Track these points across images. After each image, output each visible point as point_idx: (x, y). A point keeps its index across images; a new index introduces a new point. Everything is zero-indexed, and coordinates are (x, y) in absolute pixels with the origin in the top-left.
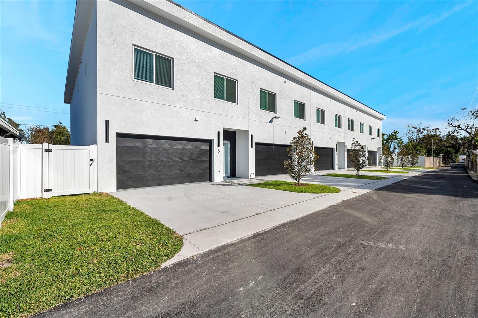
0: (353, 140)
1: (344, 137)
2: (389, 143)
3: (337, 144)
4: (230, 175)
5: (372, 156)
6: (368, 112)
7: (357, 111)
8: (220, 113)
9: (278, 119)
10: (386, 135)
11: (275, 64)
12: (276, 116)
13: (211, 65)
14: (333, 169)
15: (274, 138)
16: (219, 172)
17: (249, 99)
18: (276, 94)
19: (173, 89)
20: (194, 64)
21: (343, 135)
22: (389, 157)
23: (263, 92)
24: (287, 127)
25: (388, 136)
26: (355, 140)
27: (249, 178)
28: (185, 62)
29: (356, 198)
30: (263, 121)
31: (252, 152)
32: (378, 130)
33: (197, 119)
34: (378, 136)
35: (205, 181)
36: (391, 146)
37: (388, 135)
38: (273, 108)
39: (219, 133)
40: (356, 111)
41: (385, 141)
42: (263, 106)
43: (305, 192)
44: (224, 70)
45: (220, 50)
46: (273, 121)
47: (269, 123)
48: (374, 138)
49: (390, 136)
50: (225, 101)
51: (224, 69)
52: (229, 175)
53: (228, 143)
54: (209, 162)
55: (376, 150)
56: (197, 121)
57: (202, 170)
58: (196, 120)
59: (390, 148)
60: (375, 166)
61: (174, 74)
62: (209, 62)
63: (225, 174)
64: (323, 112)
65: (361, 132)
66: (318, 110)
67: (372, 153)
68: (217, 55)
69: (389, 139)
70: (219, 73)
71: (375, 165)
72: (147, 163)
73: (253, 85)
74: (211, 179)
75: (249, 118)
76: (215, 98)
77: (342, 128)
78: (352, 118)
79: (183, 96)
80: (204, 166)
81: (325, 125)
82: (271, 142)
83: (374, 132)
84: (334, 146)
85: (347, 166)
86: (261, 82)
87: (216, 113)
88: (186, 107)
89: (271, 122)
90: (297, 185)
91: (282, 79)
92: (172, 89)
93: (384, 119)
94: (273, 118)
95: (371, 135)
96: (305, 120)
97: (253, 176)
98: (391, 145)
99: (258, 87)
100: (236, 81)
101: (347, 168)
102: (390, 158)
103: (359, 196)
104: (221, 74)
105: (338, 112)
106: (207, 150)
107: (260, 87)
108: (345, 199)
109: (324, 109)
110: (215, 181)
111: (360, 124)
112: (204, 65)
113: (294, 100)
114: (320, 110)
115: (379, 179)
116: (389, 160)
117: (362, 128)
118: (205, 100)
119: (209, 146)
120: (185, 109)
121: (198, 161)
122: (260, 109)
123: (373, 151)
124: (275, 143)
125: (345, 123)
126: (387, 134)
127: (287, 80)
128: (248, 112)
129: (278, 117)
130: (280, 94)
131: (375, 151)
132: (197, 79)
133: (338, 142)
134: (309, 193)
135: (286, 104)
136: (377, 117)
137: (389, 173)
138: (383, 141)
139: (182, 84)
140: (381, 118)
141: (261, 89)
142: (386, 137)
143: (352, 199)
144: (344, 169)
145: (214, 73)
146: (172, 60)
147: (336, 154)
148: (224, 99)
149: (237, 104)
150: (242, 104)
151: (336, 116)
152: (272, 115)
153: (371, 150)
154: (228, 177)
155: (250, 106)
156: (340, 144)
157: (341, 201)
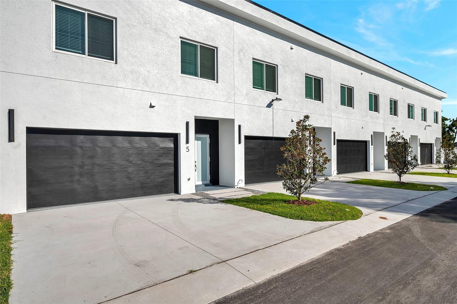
0: (393, 130)
1: (384, 124)
2: (453, 131)
3: (372, 135)
4: (210, 183)
5: (427, 151)
6: (420, 89)
7: (403, 87)
8: (190, 96)
9: (281, 101)
10: (449, 121)
11: (274, 23)
12: (277, 98)
13: (175, 26)
14: (366, 170)
15: (274, 129)
16: (189, 179)
17: (235, 74)
18: (277, 65)
19: (116, 63)
20: (148, 25)
21: (382, 122)
22: (451, 154)
23: (257, 65)
24: (295, 112)
25: (452, 122)
26: (395, 131)
27: (236, 187)
28: (135, 24)
29: (383, 231)
30: (257, 105)
31: (240, 150)
32: (436, 114)
33: (153, 105)
34: (436, 121)
35: (168, 192)
36: (456, 136)
37: (452, 120)
38: (272, 86)
39: (187, 124)
40: (401, 87)
41: (447, 129)
42: (257, 84)
43: (302, 219)
44: (195, 34)
45: (190, 5)
46: (272, 104)
47: (266, 107)
48: (429, 126)
49: (454, 121)
50: (198, 78)
51: (196, 32)
52: (208, 182)
53: (207, 137)
54: (173, 165)
55: (433, 142)
56: (153, 107)
57: (163, 177)
58: (151, 107)
59: (455, 138)
60: (432, 165)
61: (118, 41)
62: (172, 22)
63: (202, 181)
64: (350, 90)
65: (409, 117)
66: (343, 88)
67: (427, 148)
68: (185, 13)
69: (453, 125)
70: (187, 38)
71: (432, 163)
72: (77, 169)
73: (242, 54)
74: (176, 190)
75: (235, 101)
76: (182, 73)
77: (380, 113)
78: (396, 98)
79: (132, 72)
80: (166, 171)
81: (353, 108)
82: (270, 135)
83: (430, 116)
84: (368, 138)
85: (387, 166)
86: (254, 50)
87: (184, 95)
88: (136, 88)
89: (270, 105)
90: (296, 203)
91: (287, 45)
92: (114, 62)
93: (445, 98)
94: (273, 100)
95: (425, 120)
96: (323, 102)
97: (242, 184)
98: (456, 134)
99: (249, 57)
100: (216, 49)
101: (388, 168)
102: (452, 156)
103: (390, 228)
104: (191, 39)
105: (374, 89)
106: (171, 148)
107: (252, 57)
108: (363, 234)
109: (353, 86)
110: (182, 193)
111: (409, 105)
112: (165, 27)
113: (306, 74)
114: (346, 87)
115: (432, 190)
116: (451, 158)
117: (412, 111)
118: (166, 77)
119: (174, 142)
120: (135, 91)
121: (157, 164)
122: (253, 88)
123: (428, 144)
124: (275, 136)
125: (384, 105)
126: (450, 119)
127: (294, 46)
128: (233, 93)
129: (279, 99)
130: (283, 66)
131: (431, 144)
132: (154, 47)
133: (373, 132)
134: (307, 220)
135: (294, 80)
136: (434, 95)
137: (451, 177)
138: (443, 128)
139: (130, 55)
140: (440, 97)
141: (253, 59)
142: (448, 123)
143: (376, 233)
144: (383, 170)
145: (181, 37)
146: (114, 20)
147: (371, 149)
148: (196, 75)
149: (217, 82)
150: (223, 82)
151: (370, 95)
152: (271, 96)
153: (426, 143)
154: (206, 185)
155: (236, 84)
156: (377, 136)
157: (355, 238)
